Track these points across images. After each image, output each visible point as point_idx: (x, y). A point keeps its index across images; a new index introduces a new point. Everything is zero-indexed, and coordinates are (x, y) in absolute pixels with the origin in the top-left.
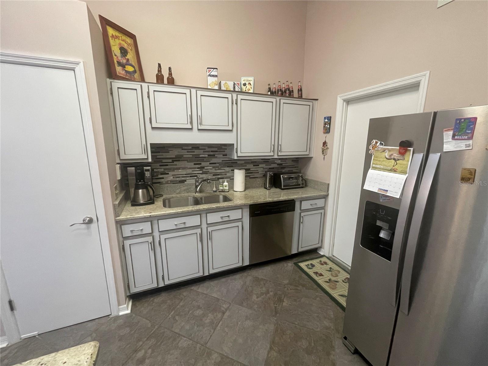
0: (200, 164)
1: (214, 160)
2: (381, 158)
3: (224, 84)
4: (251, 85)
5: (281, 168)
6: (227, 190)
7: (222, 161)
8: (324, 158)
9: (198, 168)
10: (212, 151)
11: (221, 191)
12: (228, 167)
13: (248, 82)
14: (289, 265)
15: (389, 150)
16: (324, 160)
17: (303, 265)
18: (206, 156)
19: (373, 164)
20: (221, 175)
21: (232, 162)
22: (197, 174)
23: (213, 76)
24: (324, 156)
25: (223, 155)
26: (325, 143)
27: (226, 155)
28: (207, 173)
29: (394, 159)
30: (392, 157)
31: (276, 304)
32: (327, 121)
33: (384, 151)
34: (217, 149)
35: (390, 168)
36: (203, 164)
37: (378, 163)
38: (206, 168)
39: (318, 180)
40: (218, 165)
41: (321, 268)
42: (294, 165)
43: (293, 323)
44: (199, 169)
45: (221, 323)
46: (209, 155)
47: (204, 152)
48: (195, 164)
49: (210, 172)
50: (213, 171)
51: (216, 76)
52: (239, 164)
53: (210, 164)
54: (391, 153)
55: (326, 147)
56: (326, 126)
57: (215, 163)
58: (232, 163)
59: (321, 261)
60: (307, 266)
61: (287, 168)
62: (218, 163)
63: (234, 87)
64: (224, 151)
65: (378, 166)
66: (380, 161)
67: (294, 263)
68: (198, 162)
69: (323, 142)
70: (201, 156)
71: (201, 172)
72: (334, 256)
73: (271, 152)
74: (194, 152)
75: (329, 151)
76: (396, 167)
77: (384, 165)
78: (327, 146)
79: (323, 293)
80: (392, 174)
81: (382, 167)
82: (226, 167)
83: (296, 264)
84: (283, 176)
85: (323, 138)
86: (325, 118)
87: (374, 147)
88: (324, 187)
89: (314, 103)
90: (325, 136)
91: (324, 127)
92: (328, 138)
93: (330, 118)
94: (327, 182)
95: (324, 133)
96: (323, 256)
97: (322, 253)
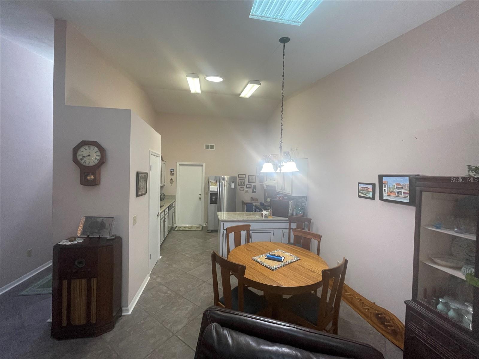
8: (172, 185)
26: (171, 179)
37: (212, 185)
39: (170, 195)
41: (182, 228)
60: (178, 229)
67: (173, 231)
72: (179, 225)
75: (174, 182)
76: (215, 185)
78: (173, 180)
79: (191, 231)
80: (215, 187)
85: (170, 177)
86: (171, 169)
87: (211, 182)
88: (174, 197)
89: (166, 163)
90: (171, 176)
91: (171, 173)
92: (173, 177)
93: (173, 170)
94: (175, 195)
95: (171, 175)
96: (176, 227)
97: (175, 226)
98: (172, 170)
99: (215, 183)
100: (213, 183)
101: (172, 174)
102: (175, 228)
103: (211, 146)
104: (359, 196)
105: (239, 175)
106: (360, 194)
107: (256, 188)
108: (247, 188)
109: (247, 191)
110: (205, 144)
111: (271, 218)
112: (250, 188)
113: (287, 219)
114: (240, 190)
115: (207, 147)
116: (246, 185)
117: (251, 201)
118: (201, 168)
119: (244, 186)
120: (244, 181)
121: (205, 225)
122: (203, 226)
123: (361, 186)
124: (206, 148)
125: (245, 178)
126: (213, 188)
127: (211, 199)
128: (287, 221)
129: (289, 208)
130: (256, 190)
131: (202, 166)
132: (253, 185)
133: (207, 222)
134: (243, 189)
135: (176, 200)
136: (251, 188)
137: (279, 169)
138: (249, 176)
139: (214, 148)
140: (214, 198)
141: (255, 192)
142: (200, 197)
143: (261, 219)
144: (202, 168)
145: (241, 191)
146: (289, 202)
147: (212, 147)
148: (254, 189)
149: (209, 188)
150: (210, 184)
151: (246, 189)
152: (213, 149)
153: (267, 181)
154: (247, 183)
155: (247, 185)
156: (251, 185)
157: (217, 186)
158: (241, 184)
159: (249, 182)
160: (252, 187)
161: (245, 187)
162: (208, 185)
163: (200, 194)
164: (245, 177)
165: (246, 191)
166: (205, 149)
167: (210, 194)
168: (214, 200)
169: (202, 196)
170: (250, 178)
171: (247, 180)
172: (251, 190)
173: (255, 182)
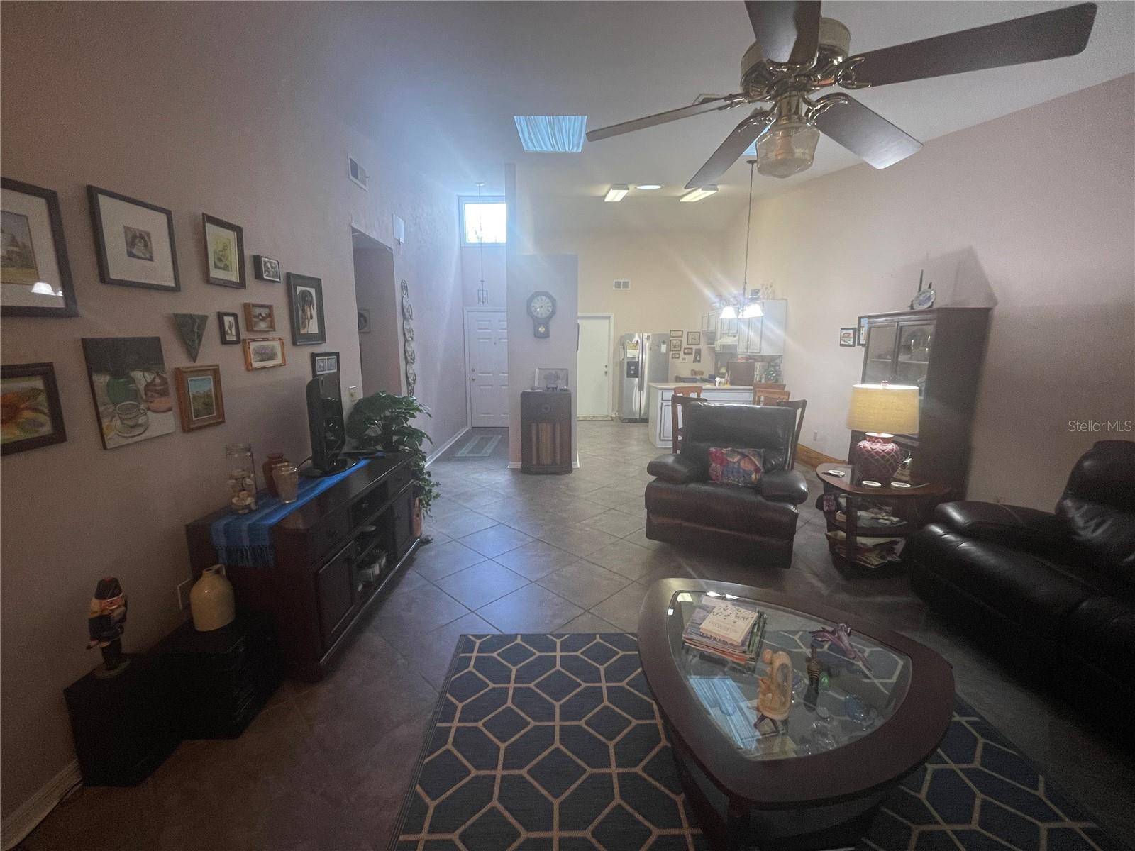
15: (633, 343)
87: (627, 343)
99: (635, 345)
104: (841, 345)
105: (671, 331)
106: (842, 343)
107: (700, 354)
108: (685, 354)
109: (684, 359)
110: (615, 281)
111: (728, 386)
113: (752, 388)
114: (672, 358)
115: (618, 285)
116: (682, 350)
117: (692, 375)
118: (607, 321)
119: (680, 351)
120: (679, 341)
123: (844, 332)
124: (616, 287)
125: (682, 337)
126: (631, 353)
127: (629, 370)
128: (751, 390)
129: (756, 373)
130: (700, 357)
131: (609, 318)
132: (696, 350)
134: (678, 356)
136: (692, 354)
137: (741, 314)
138: (688, 333)
139: (630, 286)
140: (633, 369)
141: (699, 361)
142: (606, 370)
143: (714, 387)
144: (609, 322)
145: (674, 360)
146: (756, 363)
147: (626, 285)
148: (697, 356)
149: (625, 353)
151: (682, 356)
152: (628, 287)
153: (721, 338)
154: (684, 345)
155: (685, 349)
156: (692, 349)
157: (637, 350)
158: (675, 347)
159: (688, 344)
160: (694, 354)
161: (681, 353)
162: (624, 349)
163: (606, 366)
164: (681, 335)
166: (614, 289)
167: (626, 363)
168: (632, 372)
169: (610, 370)
170: (691, 336)
171: (684, 340)
172: (692, 357)
173: (699, 344)
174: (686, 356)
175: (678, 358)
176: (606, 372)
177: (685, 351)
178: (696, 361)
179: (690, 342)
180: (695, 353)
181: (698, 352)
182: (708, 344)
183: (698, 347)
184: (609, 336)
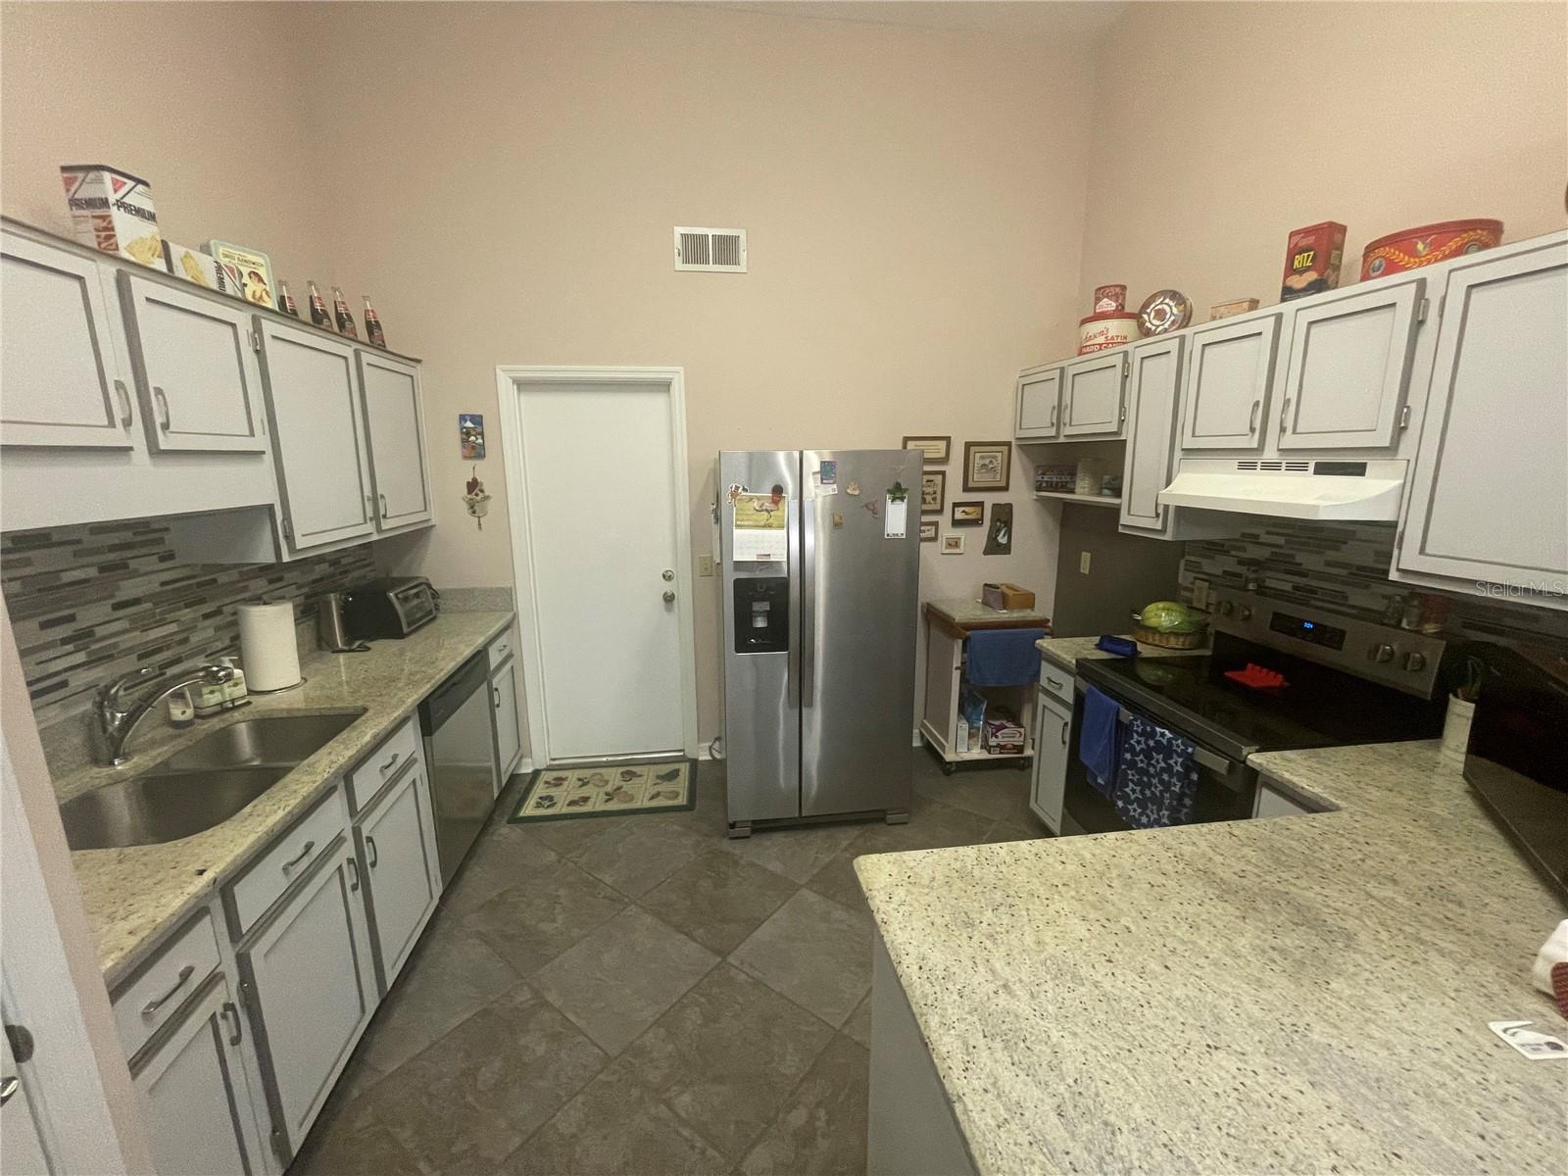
0: (71, 618)
1: (128, 589)
2: (749, 510)
3: (182, 259)
4: (261, 280)
5: (341, 573)
6: (243, 697)
7: (163, 584)
8: (480, 524)
9: (65, 641)
10: (113, 548)
11: (218, 708)
12: (187, 606)
13: (250, 270)
14: (504, 831)
15: (759, 499)
16: (480, 528)
17: (529, 810)
18: (93, 572)
19: (737, 520)
20: (168, 647)
21: (198, 580)
22: (66, 670)
23: (139, 212)
24: (477, 519)
25: (162, 559)
26: (473, 486)
27: (171, 556)
28: (111, 656)
29: (766, 510)
30: (764, 508)
31: (599, 893)
32: (471, 425)
33: (751, 499)
34: (130, 534)
35: (763, 524)
36: (87, 617)
37: (745, 518)
38: (100, 632)
39: (472, 586)
40: (149, 605)
41: (566, 790)
42: (365, 559)
43: (659, 884)
44: (70, 647)
45: (568, 1015)
46: (102, 569)
47: (76, 554)
48: (44, 626)
49: (122, 646)
50: (136, 638)
51: (152, 217)
52: (223, 585)
53: (117, 607)
54: (761, 502)
55: (481, 495)
56: (473, 438)
57: (136, 601)
58: (199, 585)
59: (546, 782)
60: (539, 805)
61: (354, 570)
62: (149, 598)
63: (221, 281)
64: (161, 541)
65: (746, 523)
66: (747, 515)
67: (509, 823)
68: (60, 609)
69: (468, 483)
70: (67, 577)
71: (81, 657)
72: (554, 760)
73: (366, 522)
74: (28, 562)
75: (491, 505)
76: (771, 521)
77: (756, 521)
78: (482, 491)
79: (625, 817)
80: (767, 532)
81: (752, 523)
82: (180, 609)
83: (515, 820)
84: (396, 595)
85: (467, 470)
86: (463, 418)
87: (734, 495)
88: (502, 600)
89: (418, 372)
90: (471, 463)
91: (465, 441)
92: (482, 470)
93: (478, 420)
94: (507, 585)
95: (465, 457)
96: (537, 773)
97: (527, 769)
98: (469, 424)
99: (768, 505)
100: (756, 504)
101: (475, 451)
102: (528, 779)
103: (720, 240)
105: (906, 439)
107: (1009, 522)
108: (956, 523)
109: (954, 543)
110: (678, 232)
112: (976, 522)
115: (695, 250)
116: (948, 508)
117: (989, 606)
118: (658, 401)
119: (940, 511)
120: (939, 478)
121: (704, 757)
122: (694, 763)
124: (686, 261)
125: (945, 460)
126: (752, 543)
127: (743, 617)
130: (1009, 533)
131: (664, 386)
132: (995, 507)
133: (718, 739)
134: (932, 533)
135: (515, 617)
136: (981, 523)
138: (968, 445)
139: (743, 255)
140: (763, 613)
141: (1006, 549)
142: (668, 587)
144: (670, 406)
147: (727, 250)
148: (999, 531)
149: (725, 542)
150: (731, 510)
151: (947, 531)
152: (736, 262)
154: (954, 492)
155: (956, 505)
156: (981, 504)
157: (781, 527)
159: (966, 489)
160: (987, 519)
161: (944, 520)
162: (718, 519)
163: (667, 575)
164: (942, 454)
165: (949, 545)
166: (679, 265)
167: (738, 583)
168: (761, 626)
169: (683, 589)
170: (977, 460)
171: (954, 470)
172: (981, 534)
173: (1006, 489)
174: (960, 533)
175: (934, 539)
176: (669, 599)
177: (959, 516)
178: (994, 548)
179: (978, 478)
180: (993, 521)
181: (1003, 517)
182: (1039, 489)
183: (1001, 498)
184: (673, 460)
